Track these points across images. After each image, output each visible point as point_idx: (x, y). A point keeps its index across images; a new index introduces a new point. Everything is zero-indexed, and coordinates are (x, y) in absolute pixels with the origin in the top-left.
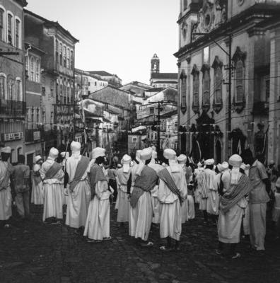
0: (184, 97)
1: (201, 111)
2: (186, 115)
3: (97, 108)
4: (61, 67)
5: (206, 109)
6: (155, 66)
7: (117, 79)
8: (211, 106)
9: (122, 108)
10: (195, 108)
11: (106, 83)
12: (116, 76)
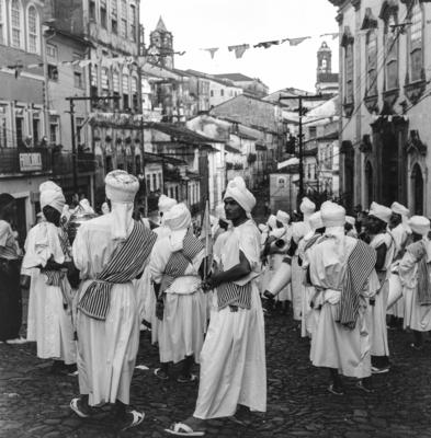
0: (350, 82)
1: (380, 105)
2: (354, 118)
3: (220, 130)
4: (103, 32)
5: (391, 98)
6: (324, 61)
7: (260, 86)
8: (402, 91)
9: (263, 130)
10: (370, 100)
11: (241, 91)
12: (259, 81)
